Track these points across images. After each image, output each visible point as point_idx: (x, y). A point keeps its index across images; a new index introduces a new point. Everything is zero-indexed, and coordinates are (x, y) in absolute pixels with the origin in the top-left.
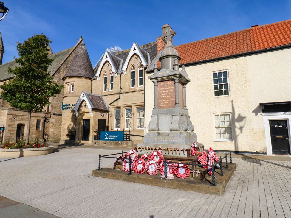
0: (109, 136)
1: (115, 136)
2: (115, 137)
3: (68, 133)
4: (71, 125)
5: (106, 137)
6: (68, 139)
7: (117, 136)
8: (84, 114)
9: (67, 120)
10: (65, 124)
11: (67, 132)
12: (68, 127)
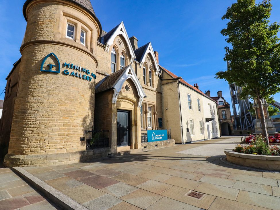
0: (156, 136)
1: (161, 135)
2: (161, 137)
3: (84, 135)
4: (89, 116)
5: (154, 137)
6: (84, 148)
7: (163, 135)
8: (122, 100)
9: (80, 103)
10: (76, 114)
11: (82, 133)
12: (84, 120)
